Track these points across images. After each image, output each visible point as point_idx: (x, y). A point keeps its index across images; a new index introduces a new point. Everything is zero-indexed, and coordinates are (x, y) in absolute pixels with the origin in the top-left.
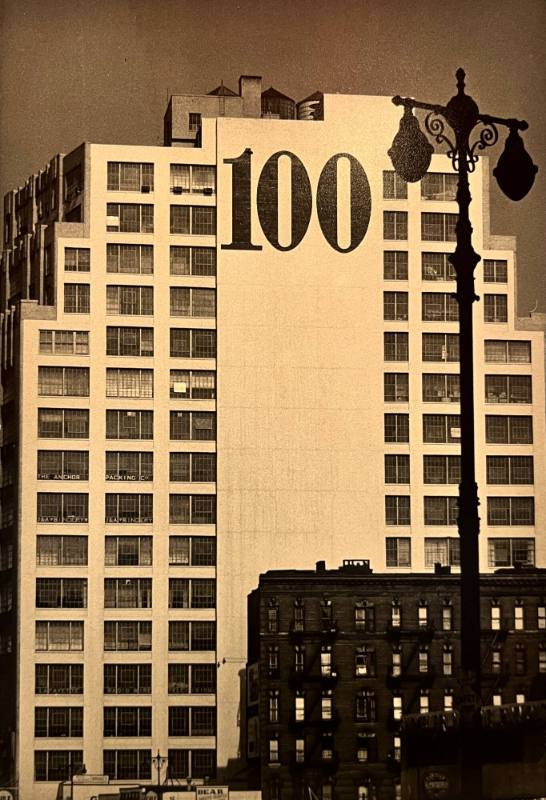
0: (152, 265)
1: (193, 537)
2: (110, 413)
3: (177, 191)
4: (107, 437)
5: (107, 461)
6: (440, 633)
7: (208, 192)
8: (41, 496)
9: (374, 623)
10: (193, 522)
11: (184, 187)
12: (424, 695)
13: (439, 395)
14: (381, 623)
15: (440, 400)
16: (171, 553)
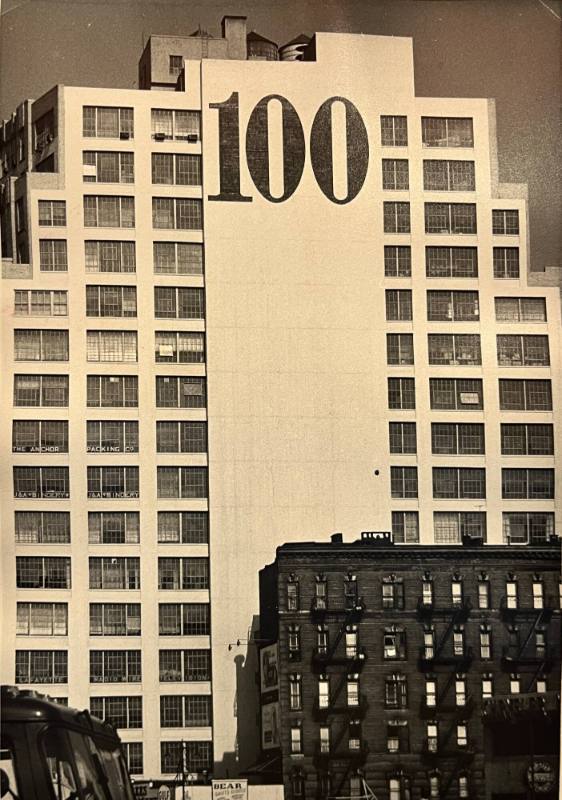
0: (134, 218)
1: (183, 512)
2: (92, 378)
3: (160, 138)
4: (88, 405)
5: (88, 431)
6: (477, 611)
7: (192, 139)
8: (18, 470)
9: (404, 601)
10: (183, 497)
11: (166, 134)
12: (460, 680)
13: (446, 358)
14: (412, 600)
15: (447, 362)
16: (159, 529)
